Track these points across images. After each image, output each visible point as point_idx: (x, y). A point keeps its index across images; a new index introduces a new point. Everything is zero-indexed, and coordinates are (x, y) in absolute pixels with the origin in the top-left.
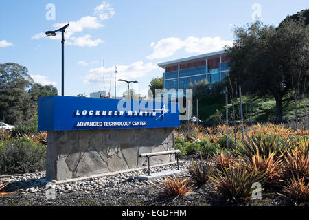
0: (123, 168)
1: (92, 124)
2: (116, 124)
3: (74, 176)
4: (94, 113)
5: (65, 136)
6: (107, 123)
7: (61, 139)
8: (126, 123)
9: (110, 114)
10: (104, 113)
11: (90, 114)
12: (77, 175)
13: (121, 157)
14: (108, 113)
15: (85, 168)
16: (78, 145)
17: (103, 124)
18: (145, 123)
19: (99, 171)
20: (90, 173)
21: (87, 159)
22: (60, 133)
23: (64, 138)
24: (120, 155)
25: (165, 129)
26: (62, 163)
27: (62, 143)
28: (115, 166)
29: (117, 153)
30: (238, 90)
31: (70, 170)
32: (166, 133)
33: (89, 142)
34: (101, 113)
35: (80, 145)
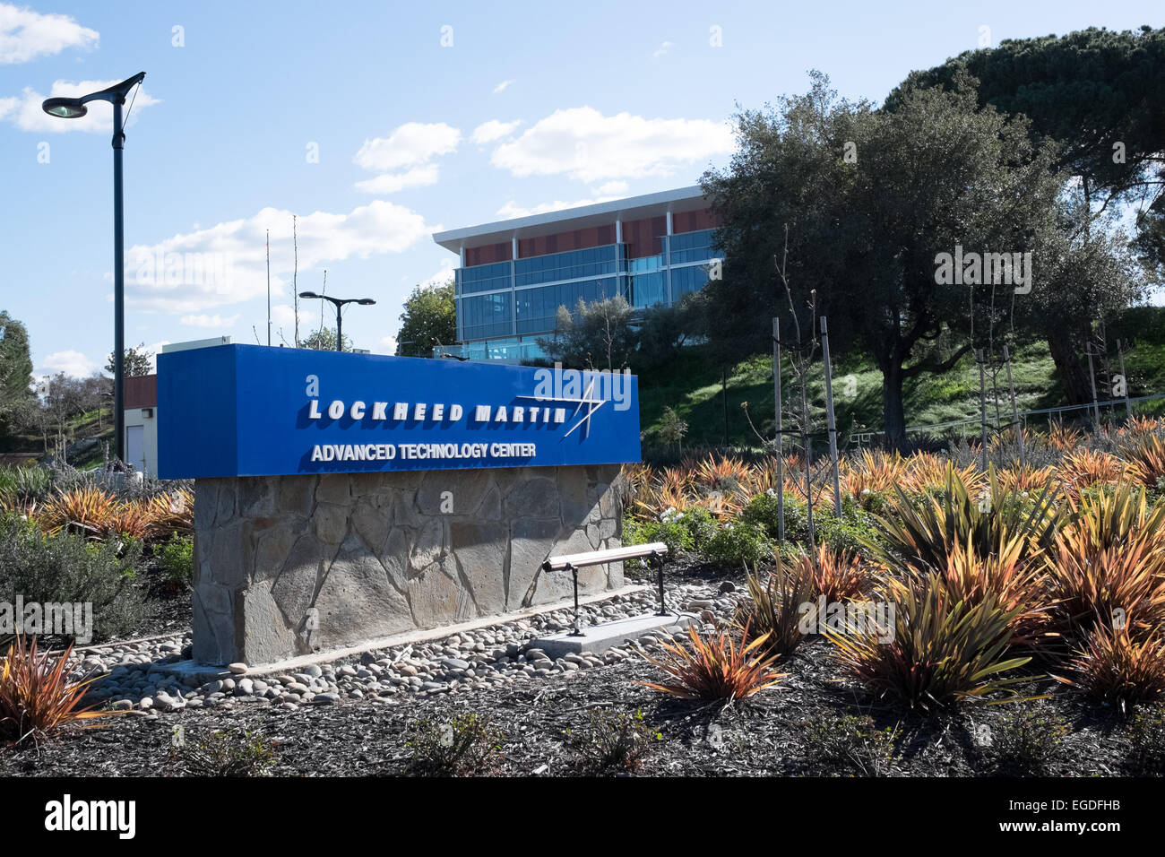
0: (459, 615)
1: (361, 452)
2: (439, 450)
3: (302, 648)
4: (369, 411)
5: (271, 495)
6: (411, 450)
7: (255, 510)
8: (473, 450)
9: (420, 414)
10: (401, 411)
11: (357, 415)
12: (312, 644)
13: (454, 573)
14: (411, 412)
15: (338, 618)
16: (315, 531)
17: (399, 450)
18: (530, 449)
19: (382, 626)
20: (354, 635)
21: (344, 581)
22: (252, 487)
23: (267, 505)
24: (450, 564)
25: (591, 470)
26: (259, 597)
27: (261, 523)
28: (436, 609)
29: (440, 559)
30: (818, 331)
31: (289, 624)
32: (593, 485)
33: (349, 521)
34: (390, 411)
35: (321, 531)
